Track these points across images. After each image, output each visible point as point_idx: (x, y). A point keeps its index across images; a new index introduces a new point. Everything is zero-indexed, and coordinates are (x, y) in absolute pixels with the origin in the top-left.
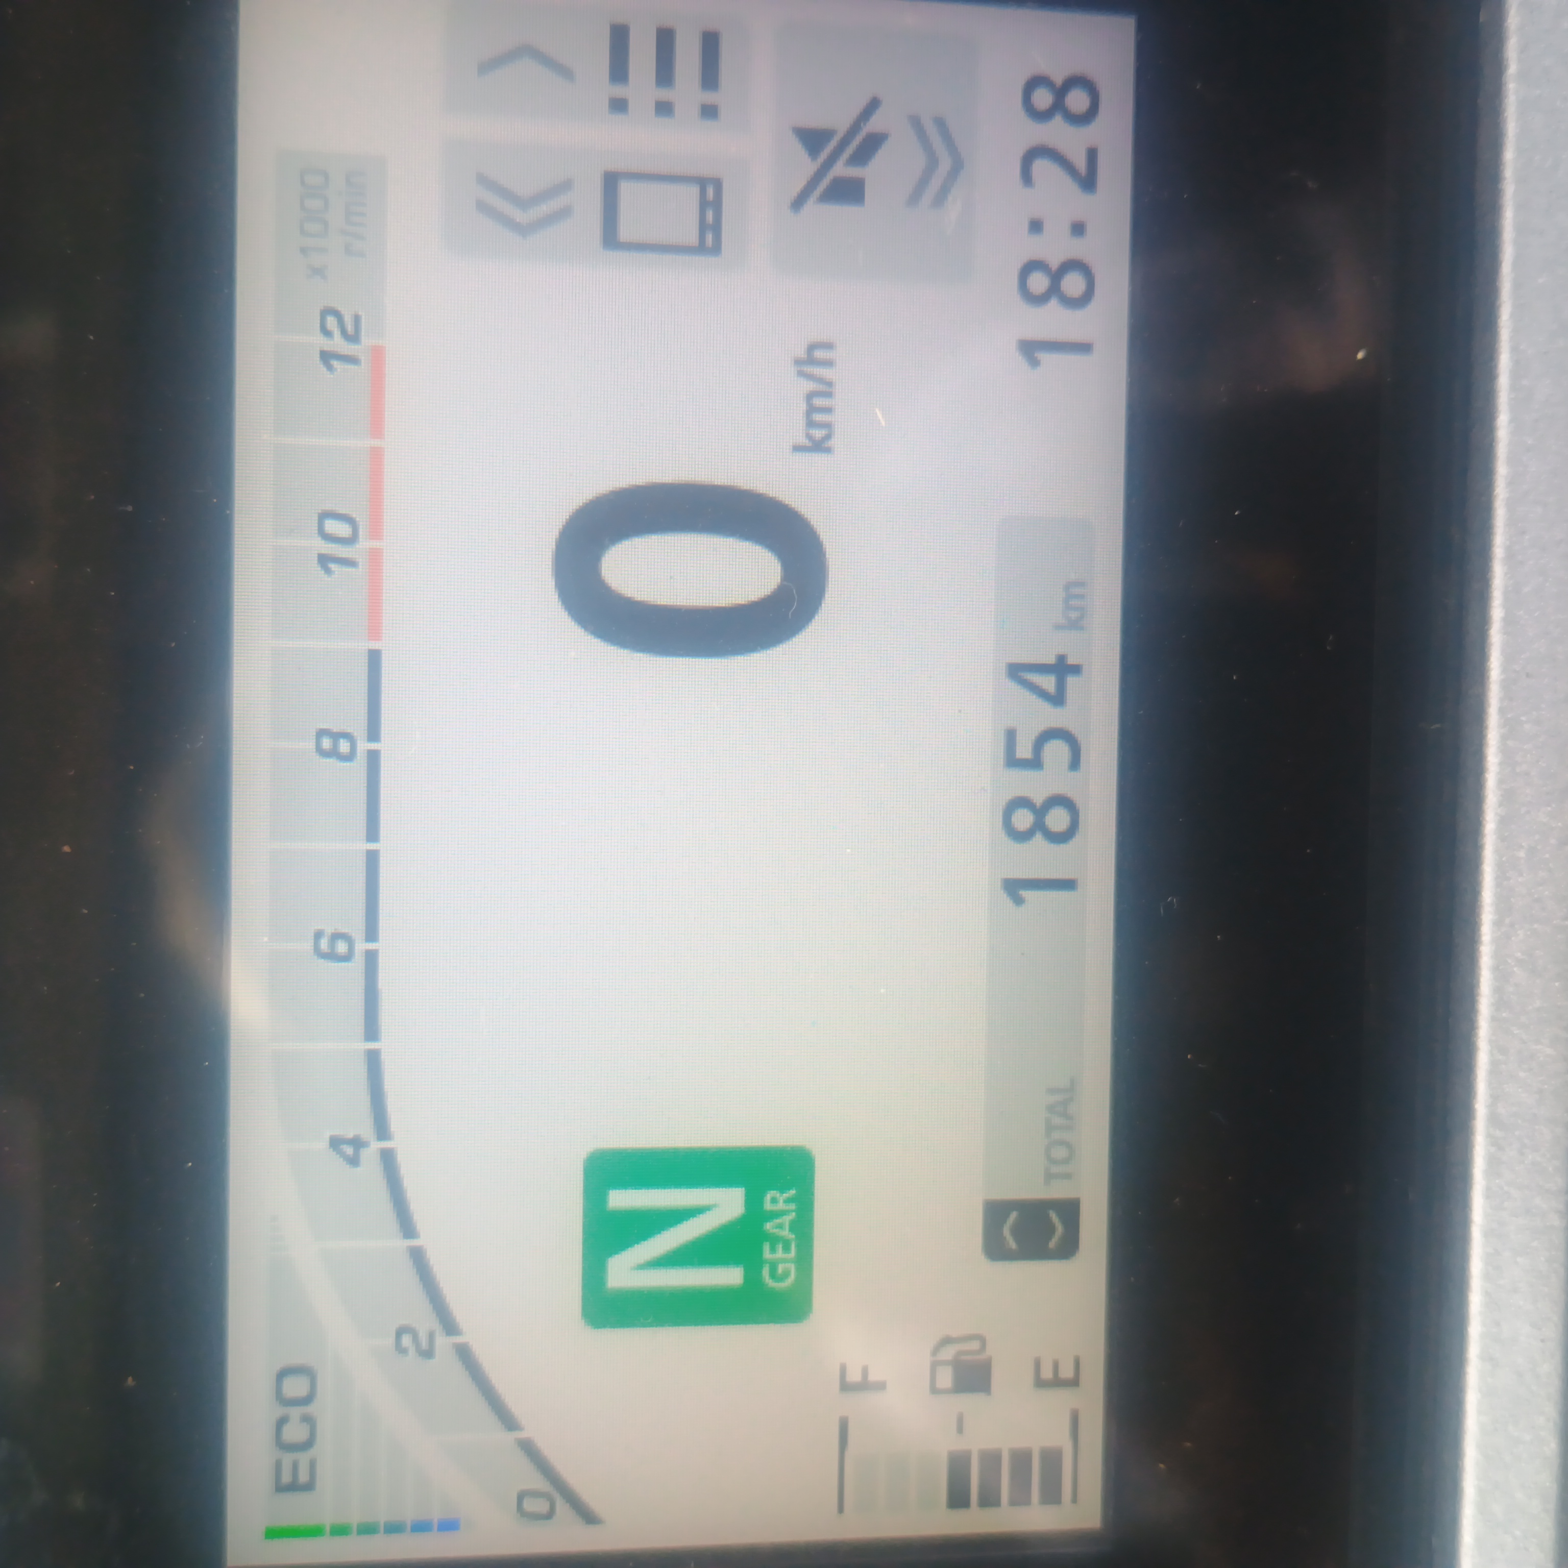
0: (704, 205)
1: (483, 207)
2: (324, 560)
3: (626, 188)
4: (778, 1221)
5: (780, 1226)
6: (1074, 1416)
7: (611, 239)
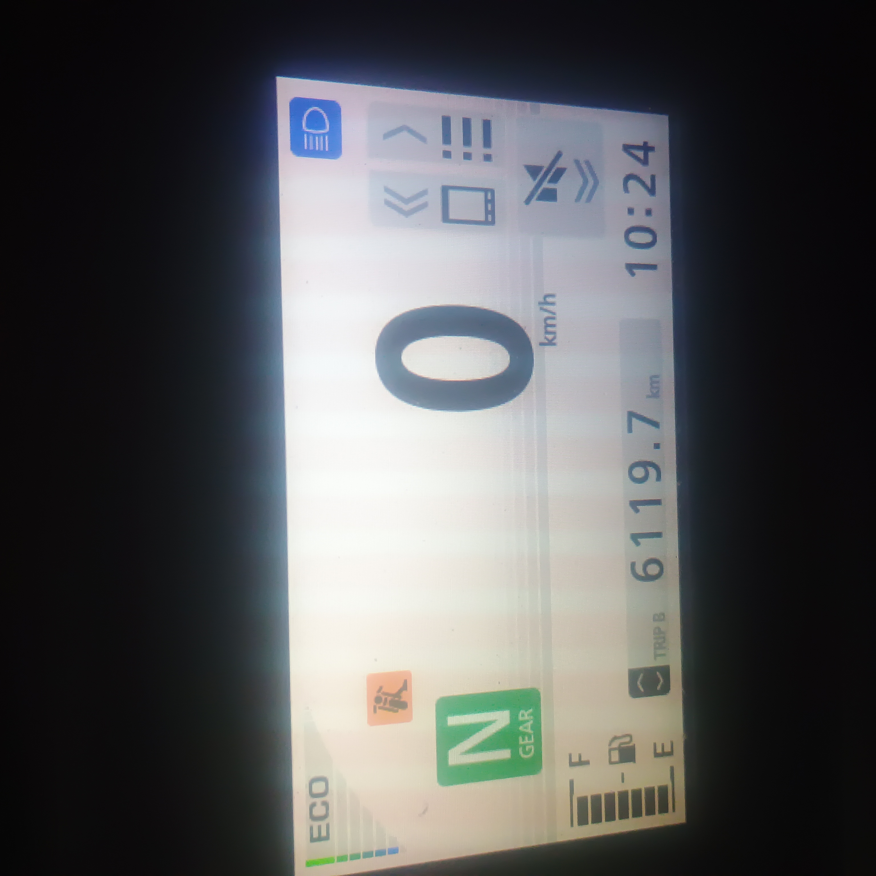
0: (487, 201)
1: (388, 203)
3: (452, 194)
6: (672, 769)
7: (446, 218)
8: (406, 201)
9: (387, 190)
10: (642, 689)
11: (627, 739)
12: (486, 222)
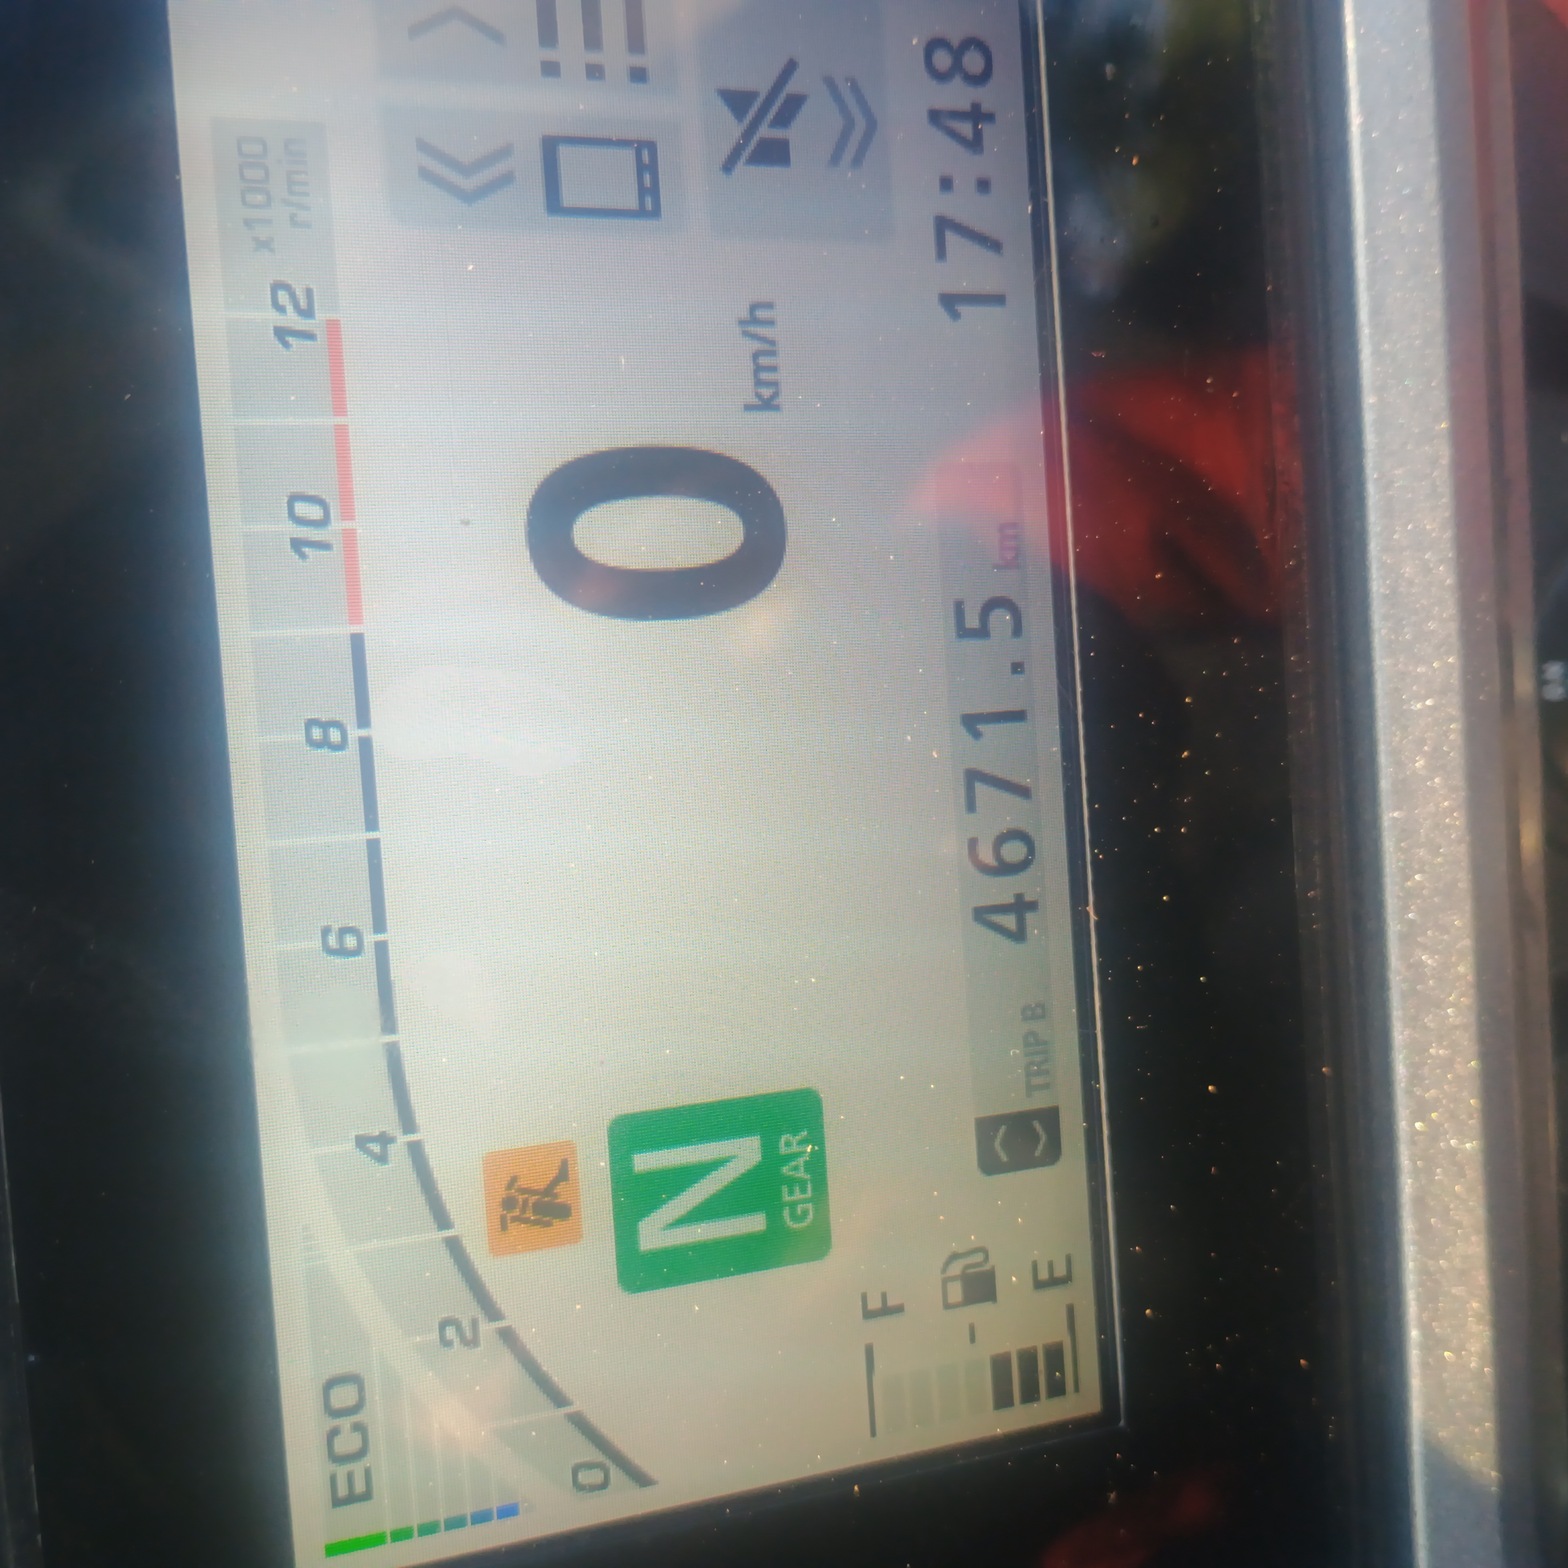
0: (641, 168)
1: (425, 174)
2: (297, 545)
3: (564, 152)
4: (793, 1163)
5: (796, 1168)
6: (1071, 1310)
7: (554, 204)
8: (466, 170)
9: (424, 146)
10: (1004, 1158)
11: (979, 1257)
12: (641, 213)
